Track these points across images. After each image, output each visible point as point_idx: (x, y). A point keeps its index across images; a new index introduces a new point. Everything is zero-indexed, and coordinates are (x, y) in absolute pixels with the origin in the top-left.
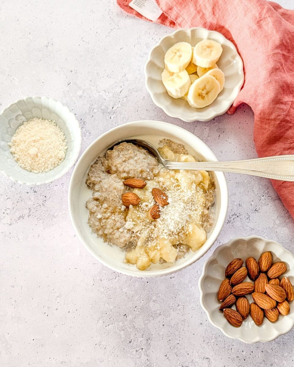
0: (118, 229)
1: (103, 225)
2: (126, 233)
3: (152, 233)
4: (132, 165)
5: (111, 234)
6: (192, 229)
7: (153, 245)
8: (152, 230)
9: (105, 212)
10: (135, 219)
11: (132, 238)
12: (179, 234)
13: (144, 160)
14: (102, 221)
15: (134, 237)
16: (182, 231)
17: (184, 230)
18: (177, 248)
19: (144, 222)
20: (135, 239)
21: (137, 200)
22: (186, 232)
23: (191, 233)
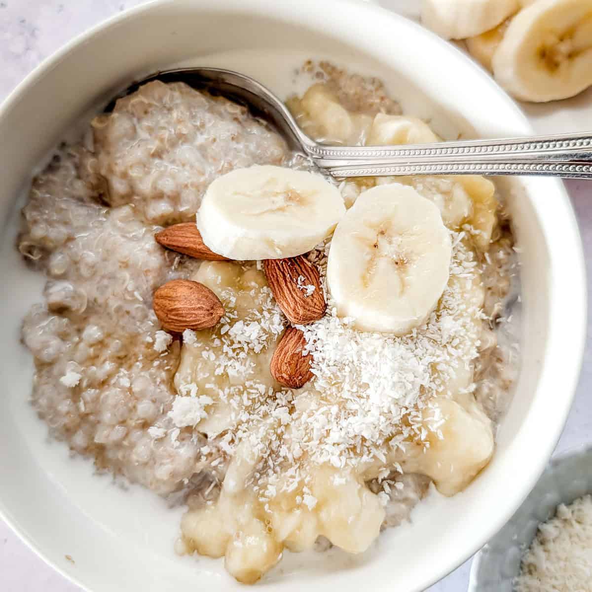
0: (145, 425)
1: (88, 411)
2: (178, 443)
3: (280, 437)
4: (187, 168)
5: (118, 445)
6: (443, 421)
7: (285, 488)
8: (280, 425)
9: (93, 359)
10: (208, 386)
11: (203, 459)
12: (391, 443)
13: (234, 145)
14: (84, 393)
15: (210, 454)
16: (404, 427)
17: (408, 425)
18: (383, 489)
19: (245, 395)
20: (214, 464)
21: (211, 311)
22: (418, 432)
23: (441, 437)
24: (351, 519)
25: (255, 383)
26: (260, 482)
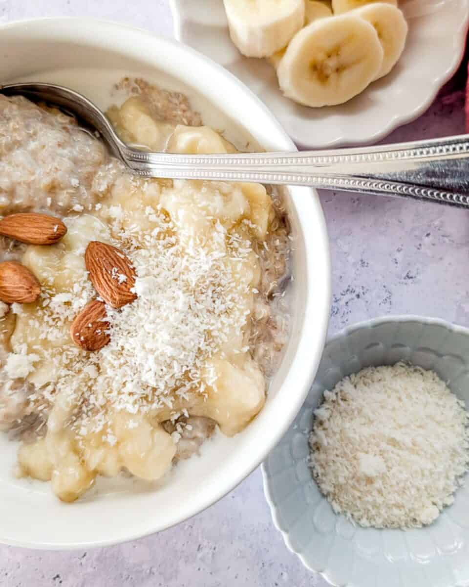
2: (10, 392)
3: (90, 388)
4: (20, 168)
6: (216, 378)
7: (94, 429)
10: (35, 347)
11: (32, 404)
12: (177, 392)
13: (60, 151)
15: (37, 401)
16: (187, 382)
17: (190, 380)
18: (176, 430)
19: (64, 356)
20: (40, 408)
21: (30, 290)
22: (198, 386)
23: (216, 390)
24: (142, 455)
25: (71, 347)
26: (76, 424)
